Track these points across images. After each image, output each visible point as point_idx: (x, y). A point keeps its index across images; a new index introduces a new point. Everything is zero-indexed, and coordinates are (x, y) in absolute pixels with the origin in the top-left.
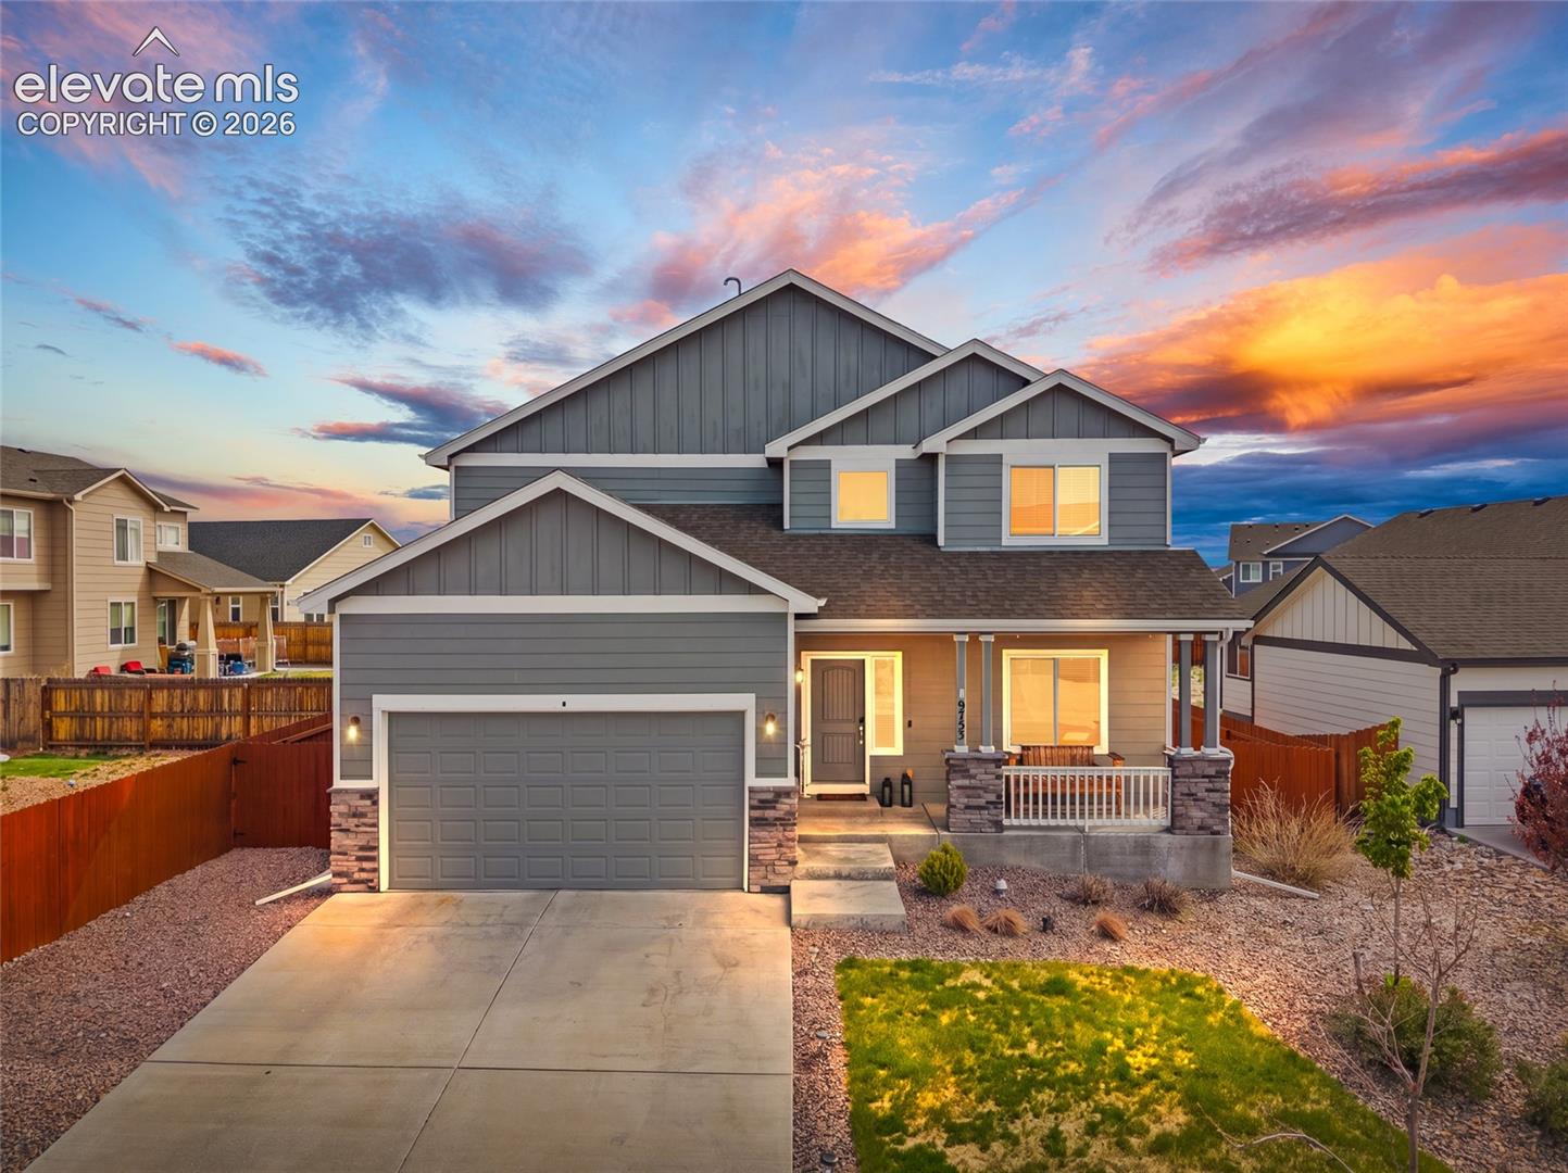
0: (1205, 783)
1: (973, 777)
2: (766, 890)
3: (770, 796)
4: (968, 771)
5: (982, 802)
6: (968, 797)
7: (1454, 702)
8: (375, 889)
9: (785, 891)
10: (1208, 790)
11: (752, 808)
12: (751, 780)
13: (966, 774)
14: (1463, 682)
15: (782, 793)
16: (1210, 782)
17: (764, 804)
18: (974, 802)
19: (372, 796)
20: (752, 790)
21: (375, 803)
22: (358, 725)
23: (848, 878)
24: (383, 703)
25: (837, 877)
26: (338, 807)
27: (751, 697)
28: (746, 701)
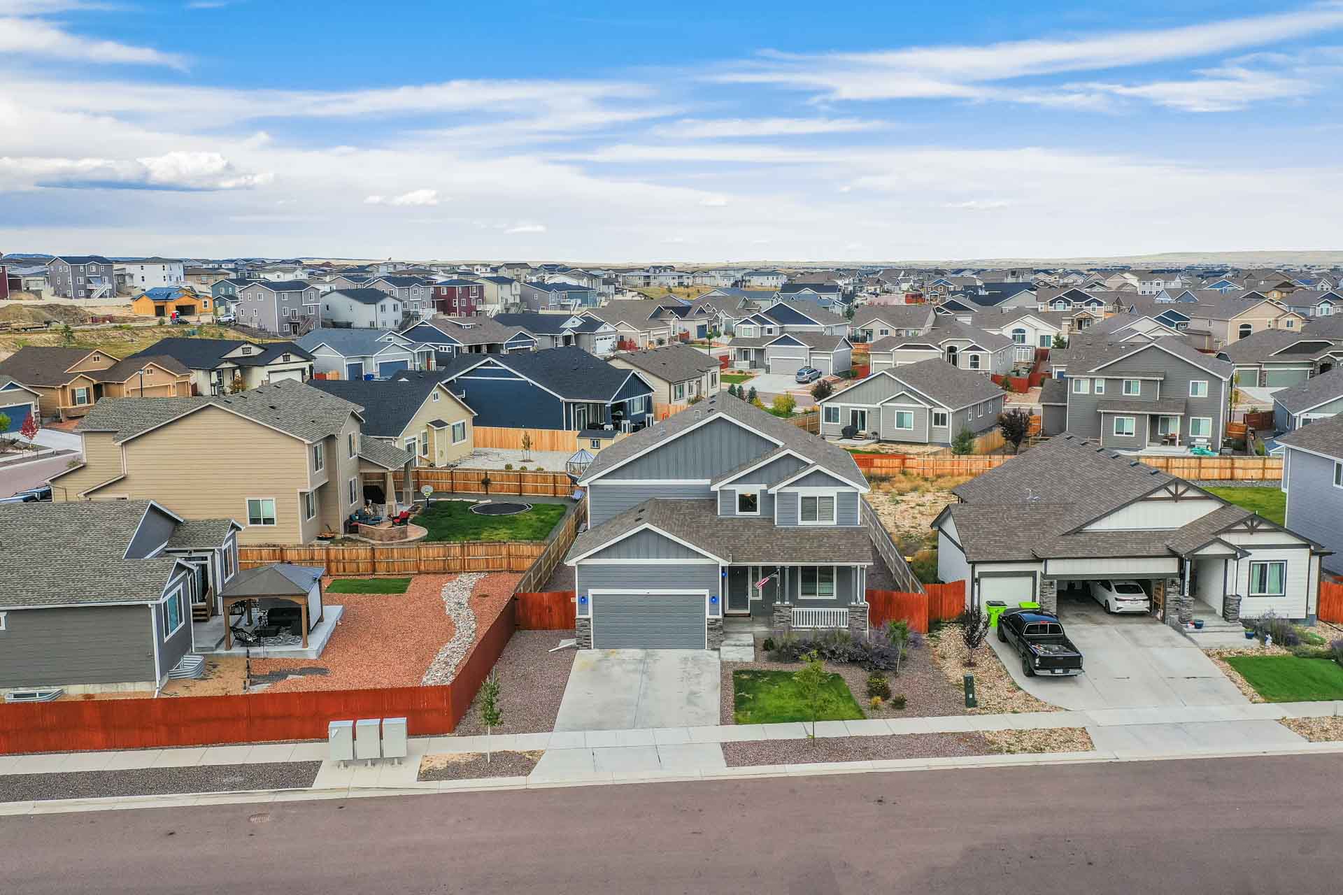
0: (859, 614)
1: (782, 612)
2: (714, 649)
3: (713, 621)
5: (784, 620)
6: (780, 618)
7: (977, 576)
8: (591, 649)
9: (719, 649)
10: (860, 616)
11: (708, 624)
12: (708, 616)
13: (779, 611)
14: (980, 569)
15: (717, 620)
17: (712, 624)
18: (782, 620)
19: (588, 620)
20: (708, 619)
21: (590, 623)
22: (584, 600)
23: (739, 646)
24: (591, 592)
25: (735, 645)
26: (578, 624)
27: (708, 590)
28: (706, 592)
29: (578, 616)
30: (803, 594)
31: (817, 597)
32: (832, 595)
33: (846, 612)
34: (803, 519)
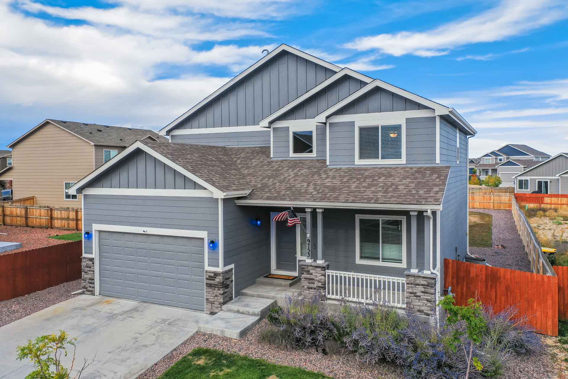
0: (421, 288)
1: (311, 274)
2: (211, 314)
3: (212, 275)
4: (309, 271)
5: (315, 286)
6: (309, 283)
8: (93, 294)
10: (422, 292)
11: (207, 278)
12: (206, 267)
15: (216, 274)
16: (424, 288)
17: (210, 278)
18: (311, 285)
19: (92, 260)
20: (207, 271)
21: (95, 263)
22: (89, 235)
23: (243, 313)
24: (96, 227)
25: (238, 312)
26: (83, 264)
27: (206, 232)
28: (203, 234)
29: (84, 255)
30: (362, 257)
31: (380, 263)
32: (400, 261)
33: (403, 284)
34: (361, 157)
